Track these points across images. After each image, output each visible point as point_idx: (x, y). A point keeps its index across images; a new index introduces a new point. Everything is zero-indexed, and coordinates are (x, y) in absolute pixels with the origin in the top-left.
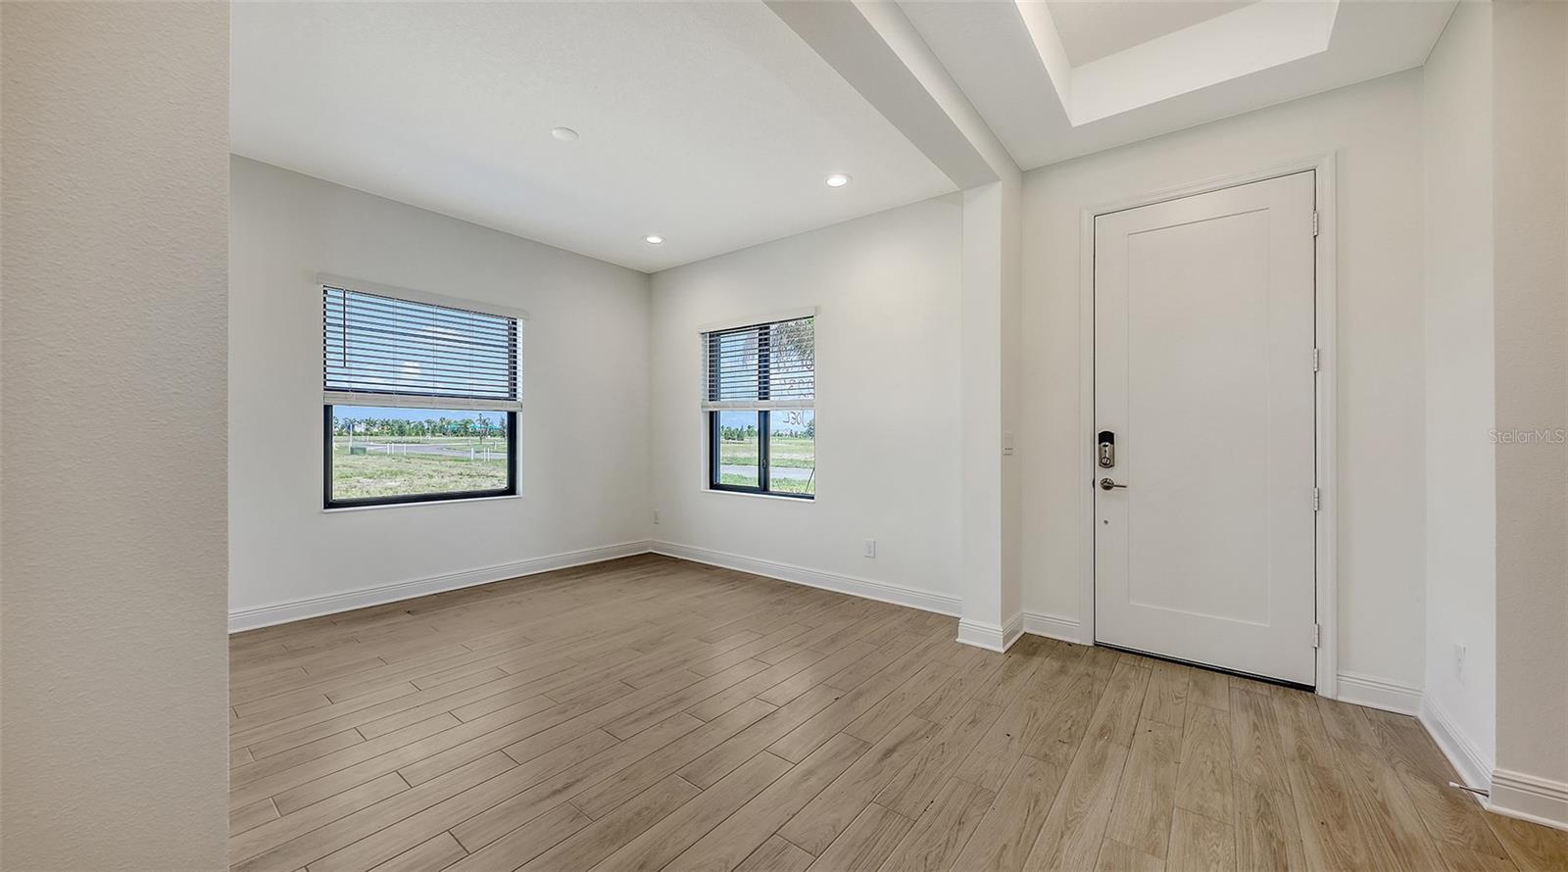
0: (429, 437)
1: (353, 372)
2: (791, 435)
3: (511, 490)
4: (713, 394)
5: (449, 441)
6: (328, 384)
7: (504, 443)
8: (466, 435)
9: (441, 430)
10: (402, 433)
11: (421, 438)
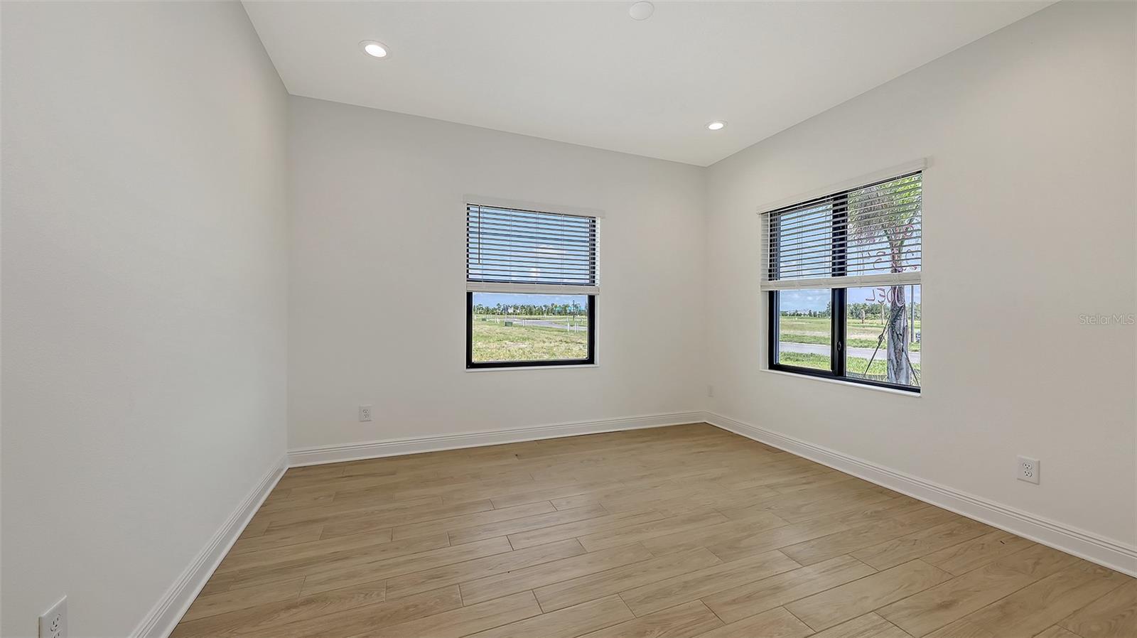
0: (545, 316)
1: (485, 267)
2: (810, 314)
3: (591, 360)
4: (773, 273)
5: (556, 318)
6: (470, 276)
7: (585, 319)
8: (566, 315)
9: (551, 311)
10: (531, 314)
11: (541, 316)
